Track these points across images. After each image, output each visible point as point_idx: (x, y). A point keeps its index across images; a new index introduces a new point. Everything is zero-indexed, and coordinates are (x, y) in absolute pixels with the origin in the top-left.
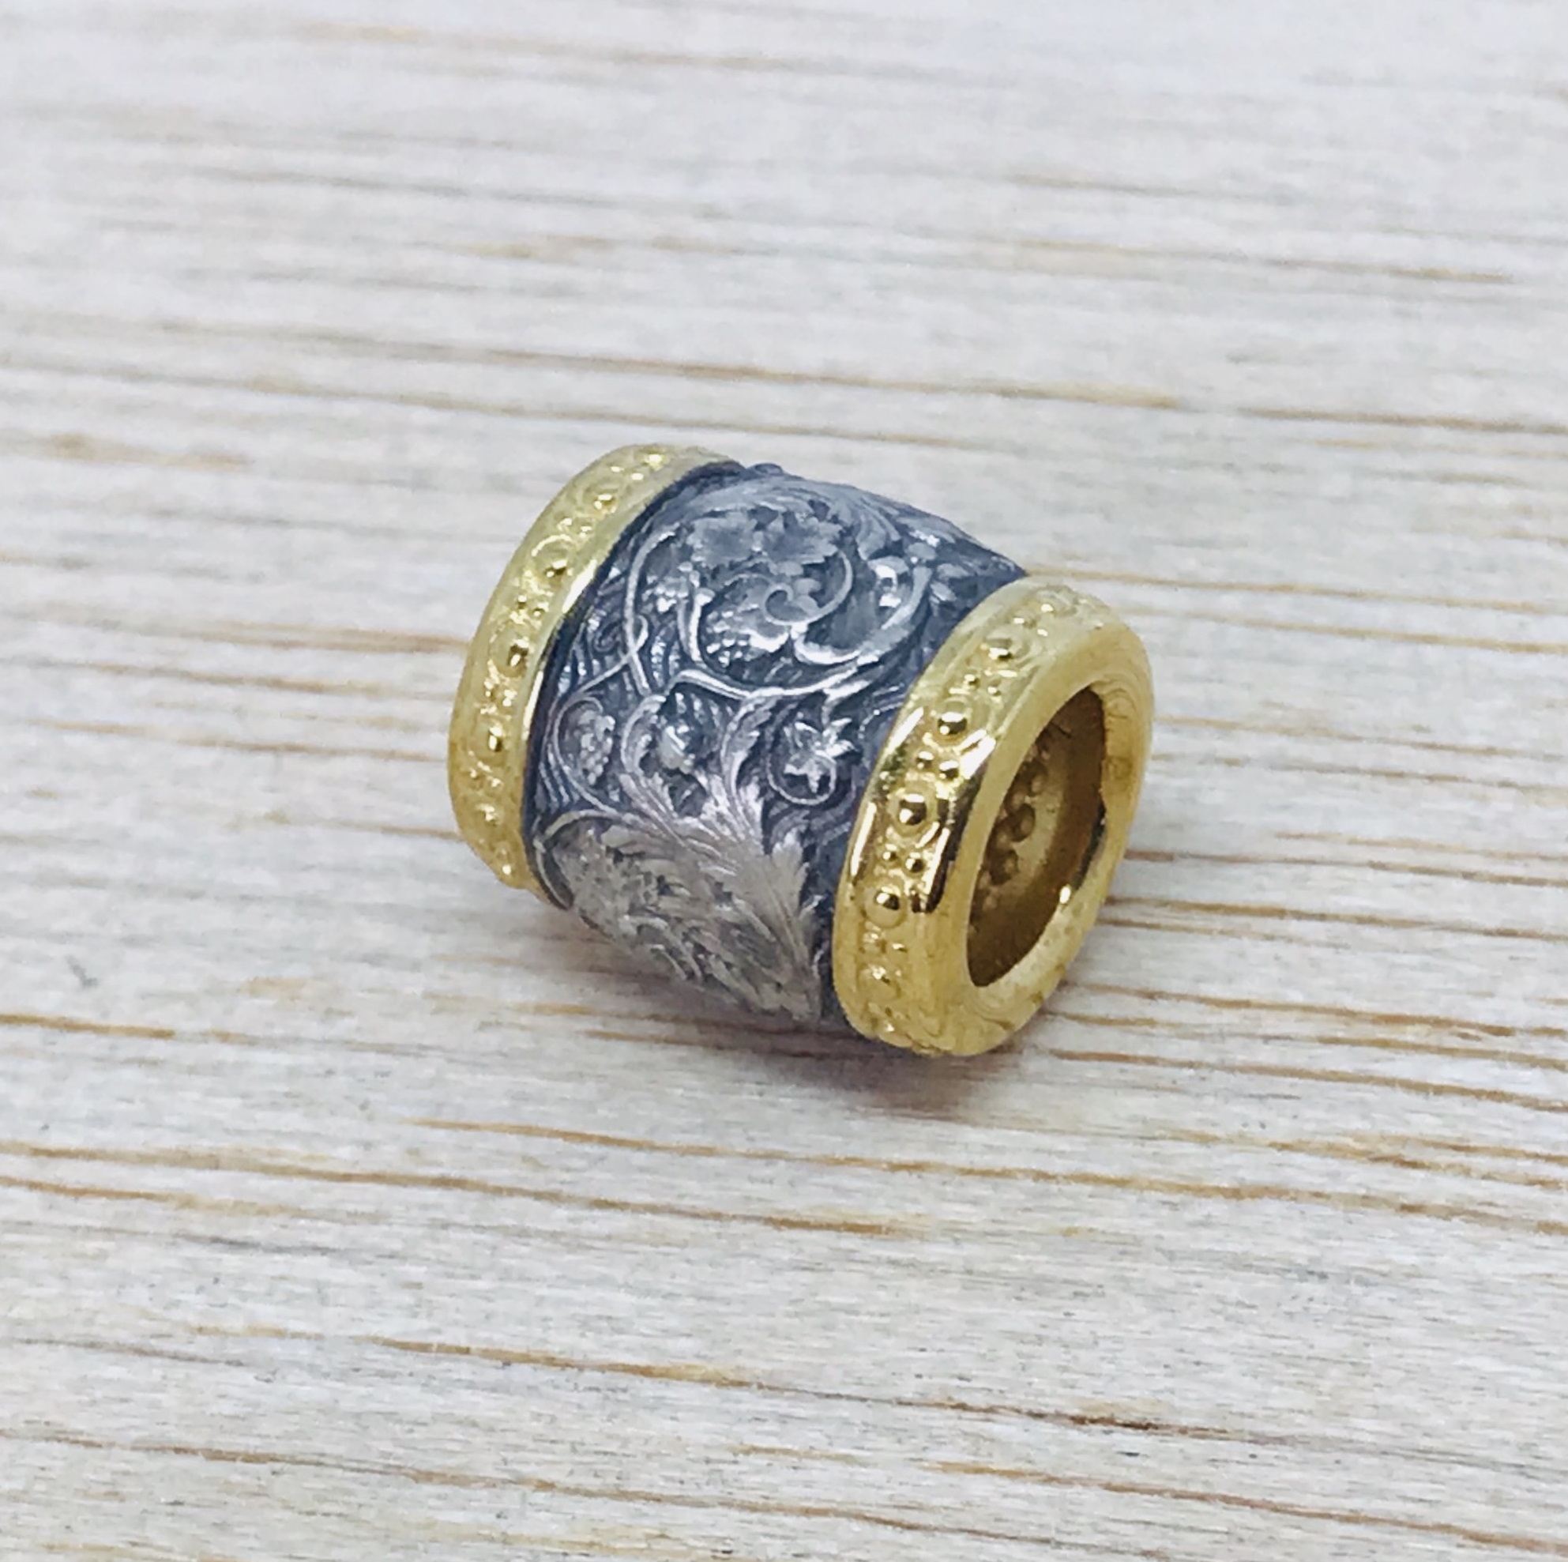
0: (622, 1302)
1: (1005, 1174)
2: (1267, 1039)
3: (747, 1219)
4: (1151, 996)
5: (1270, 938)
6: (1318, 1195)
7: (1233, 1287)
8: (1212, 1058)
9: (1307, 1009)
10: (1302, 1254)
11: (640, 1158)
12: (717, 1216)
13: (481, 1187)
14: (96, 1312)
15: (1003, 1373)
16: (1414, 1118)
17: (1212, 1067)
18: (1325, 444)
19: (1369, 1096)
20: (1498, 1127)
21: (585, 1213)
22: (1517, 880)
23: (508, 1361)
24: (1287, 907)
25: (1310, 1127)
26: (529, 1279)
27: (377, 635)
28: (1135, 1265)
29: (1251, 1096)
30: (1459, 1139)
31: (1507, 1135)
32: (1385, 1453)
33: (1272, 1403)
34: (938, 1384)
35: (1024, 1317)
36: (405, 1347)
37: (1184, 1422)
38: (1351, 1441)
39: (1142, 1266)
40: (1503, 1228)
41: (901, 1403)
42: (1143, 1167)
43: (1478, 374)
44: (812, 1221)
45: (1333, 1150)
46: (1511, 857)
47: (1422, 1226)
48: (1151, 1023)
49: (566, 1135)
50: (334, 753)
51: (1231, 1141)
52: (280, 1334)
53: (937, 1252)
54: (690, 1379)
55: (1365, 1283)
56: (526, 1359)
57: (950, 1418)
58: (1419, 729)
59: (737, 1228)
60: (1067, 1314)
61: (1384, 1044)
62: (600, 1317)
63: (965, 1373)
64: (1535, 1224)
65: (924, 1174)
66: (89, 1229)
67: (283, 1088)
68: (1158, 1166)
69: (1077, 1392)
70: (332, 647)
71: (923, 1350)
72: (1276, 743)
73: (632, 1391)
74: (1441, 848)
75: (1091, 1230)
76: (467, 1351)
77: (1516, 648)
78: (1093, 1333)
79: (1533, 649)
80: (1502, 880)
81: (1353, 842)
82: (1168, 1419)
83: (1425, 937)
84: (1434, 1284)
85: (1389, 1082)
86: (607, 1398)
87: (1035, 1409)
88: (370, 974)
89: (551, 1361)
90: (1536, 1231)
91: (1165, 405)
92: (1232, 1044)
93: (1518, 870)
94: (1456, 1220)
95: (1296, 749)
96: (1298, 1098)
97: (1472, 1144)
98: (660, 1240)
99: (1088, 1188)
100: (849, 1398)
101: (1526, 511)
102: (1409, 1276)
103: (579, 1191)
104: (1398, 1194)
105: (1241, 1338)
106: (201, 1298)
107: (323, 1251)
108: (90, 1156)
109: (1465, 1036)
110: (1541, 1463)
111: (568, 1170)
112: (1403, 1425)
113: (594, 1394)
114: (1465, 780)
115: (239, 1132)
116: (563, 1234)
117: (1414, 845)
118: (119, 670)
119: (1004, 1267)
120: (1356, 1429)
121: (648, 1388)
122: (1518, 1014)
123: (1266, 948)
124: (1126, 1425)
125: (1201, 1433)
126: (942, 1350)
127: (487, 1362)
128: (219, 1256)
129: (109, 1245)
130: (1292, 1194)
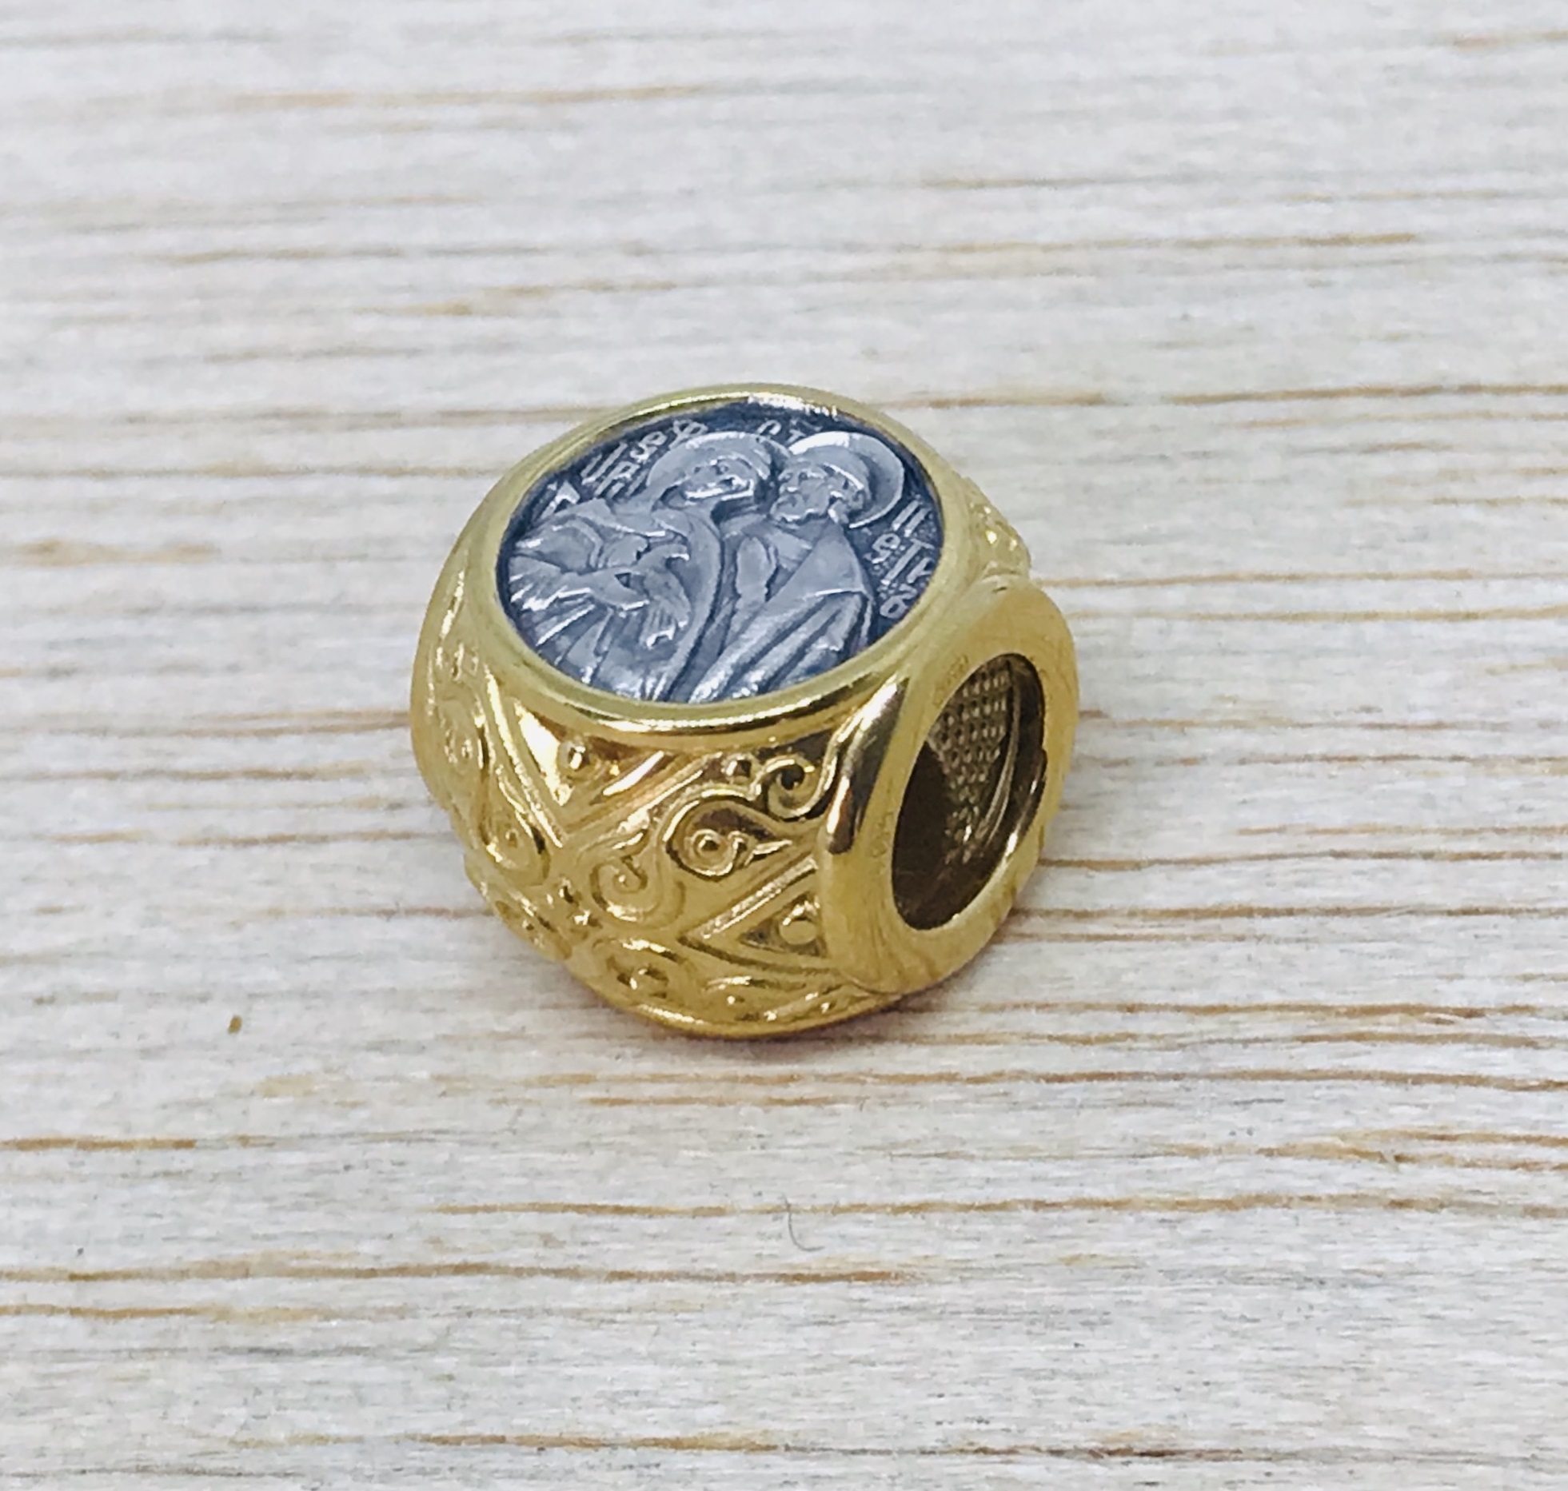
0: (649, 1375)
1: (1004, 1206)
2: (1246, 1042)
3: (760, 1277)
4: (1131, 1009)
5: (1241, 939)
6: (1310, 1199)
7: (1235, 1301)
8: (1194, 1067)
9: (1280, 1008)
10: (1297, 1260)
11: (652, 1225)
12: (732, 1277)
13: (501, 1270)
14: (144, 1436)
15: (1018, 1412)
16: (1394, 1110)
17: (1195, 1076)
18: (1253, 425)
19: (1348, 1093)
20: (1478, 1112)
21: (606, 1286)
22: (1476, 856)
23: (542, 1446)
24: (1255, 905)
25: (1297, 1129)
26: (558, 1361)
27: (356, 715)
28: (1141, 1288)
29: (1236, 1103)
30: (1442, 1128)
31: (1489, 1120)
32: (1395, 1459)
33: (1283, 1418)
34: (960, 1429)
35: (1033, 1353)
36: (442, 1441)
37: (1200, 1445)
38: (1360, 1449)
39: (1145, 1289)
40: (1492, 1216)
41: (923, 1452)
42: (1138, 1188)
43: (1395, 338)
44: (823, 1274)
45: (1319, 1152)
46: (1467, 832)
47: (1413, 1221)
48: (1133, 1037)
49: (579, 1209)
50: (324, 839)
51: (1219, 1151)
52: (322, 1440)
53: (945, 1294)
54: (719, 1447)
55: (1363, 1286)
56: (560, 1442)
57: (973, 1463)
58: (1368, 710)
59: (750, 1287)
60: (1077, 1345)
61: (1359, 1037)
62: (628, 1392)
63: (985, 1417)
64: (1521, 1209)
65: (927, 1215)
66: (131, 1351)
67: (307, 1187)
68: (1150, 1184)
69: (1093, 1425)
70: (314, 730)
71: (941, 1396)
72: (1230, 738)
73: (662, 1467)
74: (1399, 830)
75: (1093, 1256)
76: (502, 1440)
77: (1452, 617)
78: (1102, 1361)
79: (1470, 616)
80: (1458, 857)
81: (1314, 832)
82: (1184, 1444)
83: (1391, 923)
84: (1430, 1281)
85: (1368, 1077)
86: (640, 1475)
87: (1055, 1447)
88: (378, 1062)
89: (585, 1444)
90: (1523, 1216)
91: (1095, 401)
92: (1213, 1051)
93: (1473, 846)
94: (1444, 1211)
95: (1251, 742)
96: (1280, 1101)
97: (1456, 1132)
98: (678, 1307)
99: (1088, 1213)
100: (874, 1452)
101: (1453, 475)
102: (1403, 1274)
103: (595, 1265)
104: (1386, 1191)
105: (1246, 1353)
106: (243, 1411)
107: (358, 1351)
108: (127, 1276)
109: (1438, 1021)
110: (1547, 1455)
111: (584, 1244)
112: (1411, 1428)
113: (627, 1472)
114: (1417, 757)
115: (267, 1237)
116: (586, 1310)
117: (1372, 830)
118: (112, 776)
119: (1011, 1302)
120: (1366, 1437)
121: (681, 1461)
122: (1487, 994)
123: (1238, 950)
124: (1142, 1454)
125: (1217, 1455)
126: (958, 1395)
127: (524, 1449)
128: (253, 1365)
129: (151, 1365)
130: (1285, 1201)
